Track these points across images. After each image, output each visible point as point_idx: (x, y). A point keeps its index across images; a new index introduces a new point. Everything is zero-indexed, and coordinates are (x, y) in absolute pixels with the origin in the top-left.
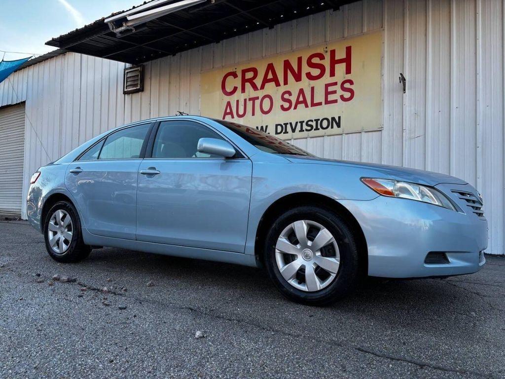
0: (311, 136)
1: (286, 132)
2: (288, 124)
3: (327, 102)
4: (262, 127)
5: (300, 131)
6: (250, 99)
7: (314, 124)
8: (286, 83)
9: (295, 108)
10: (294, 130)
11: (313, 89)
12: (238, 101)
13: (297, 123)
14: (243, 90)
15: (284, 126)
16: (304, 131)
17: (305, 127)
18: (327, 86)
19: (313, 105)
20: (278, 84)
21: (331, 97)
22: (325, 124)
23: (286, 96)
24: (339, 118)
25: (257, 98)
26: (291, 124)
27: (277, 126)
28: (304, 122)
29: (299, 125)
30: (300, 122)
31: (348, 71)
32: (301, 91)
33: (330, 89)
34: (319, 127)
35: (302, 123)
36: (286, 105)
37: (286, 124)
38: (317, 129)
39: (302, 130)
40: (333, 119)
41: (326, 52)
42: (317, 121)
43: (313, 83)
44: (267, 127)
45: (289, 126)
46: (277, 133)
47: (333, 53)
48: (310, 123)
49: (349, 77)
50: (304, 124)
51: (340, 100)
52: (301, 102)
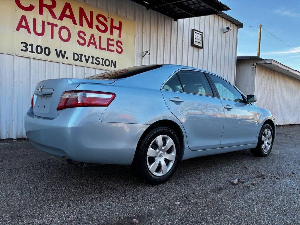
0: (98, 68)
1: (81, 61)
2: (83, 55)
3: (109, 50)
4: (61, 51)
5: (91, 63)
6: (48, 23)
7: (101, 61)
8: (81, 25)
9: (88, 46)
10: (87, 61)
11: (100, 37)
12: (35, 20)
13: (89, 57)
14: (41, 12)
15: (80, 56)
16: (94, 63)
17: (95, 61)
18: (109, 40)
19: (100, 48)
20: (75, 22)
21: (111, 48)
22: (107, 63)
23: (81, 34)
24: (115, 62)
25: (56, 26)
26: (85, 56)
27: (74, 54)
28: (94, 57)
29: (91, 58)
30: (92, 57)
31: (120, 36)
32: (92, 36)
33: (111, 42)
34: (104, 64)
35: (93, 57)
36: (82, 41)
37: (81, 55)
38: (102, 65)
39: (92, 63)
40: (112, 61)
41: (108, 18)
42: (103, 59)
43: (101, 34)
44: (65, 52)
45: (83, 57)
46: (74, 59)
47: (112, 20)
48: (98, 59)
49: (120, 39)
50: (94, 59)
51: (115, 51)
52: (92, 43)
